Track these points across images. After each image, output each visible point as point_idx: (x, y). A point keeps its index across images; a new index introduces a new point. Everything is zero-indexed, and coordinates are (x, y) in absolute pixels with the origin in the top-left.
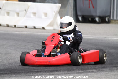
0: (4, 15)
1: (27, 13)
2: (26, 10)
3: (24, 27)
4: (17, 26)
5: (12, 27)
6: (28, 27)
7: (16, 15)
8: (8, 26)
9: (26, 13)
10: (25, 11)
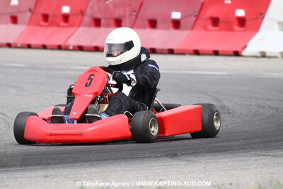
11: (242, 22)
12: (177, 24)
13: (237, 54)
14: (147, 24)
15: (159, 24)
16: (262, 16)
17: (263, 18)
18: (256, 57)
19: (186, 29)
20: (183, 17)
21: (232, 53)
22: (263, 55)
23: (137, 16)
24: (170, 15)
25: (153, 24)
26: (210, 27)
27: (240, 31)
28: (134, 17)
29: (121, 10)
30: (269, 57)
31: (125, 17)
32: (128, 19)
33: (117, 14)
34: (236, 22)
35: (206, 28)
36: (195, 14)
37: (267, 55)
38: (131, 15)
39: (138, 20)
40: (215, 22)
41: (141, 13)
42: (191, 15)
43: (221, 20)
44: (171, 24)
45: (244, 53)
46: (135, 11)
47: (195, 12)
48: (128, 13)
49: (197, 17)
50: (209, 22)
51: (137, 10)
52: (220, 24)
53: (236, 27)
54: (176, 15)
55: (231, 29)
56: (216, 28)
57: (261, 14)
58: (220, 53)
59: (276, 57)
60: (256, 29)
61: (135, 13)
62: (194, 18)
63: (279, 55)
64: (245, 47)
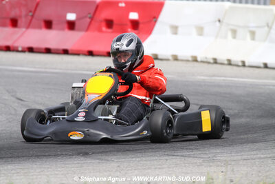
0: (226, 37)
1: (272, 31)
2: (270, 25)
3: (262, 65)
4: (247, 64)
5: (238, 66)
6: (269, 66)
7: (248, 36)
8: (230, 63)
9: (269, 32)
10: (268, 26)
11: (135, 25)
12: (71, 25)
14: (43, 24)
15: (54, 26)
16: (155, 20)
17: (155, 22)
19: (80, 30)
20: (78, 18)
22: (156, 57)
23: (33, 16)
24: (65, 16)
25: (48, 25)
26: (104, 29)
28: (30, 18)
29: (17, 10)
30: (161, 60)
31: (20, 17)
32: (23, 19)
33: (13, 14)
34: (129, 24)
35: (100, 30)
36: (89, 16)
37: (160, 57)
38: (26, 15)
39: (34, 20)
40: (109, 24)
41: (36, 13)
42: (86, 17)
43: (115, 22)
44: (66, 25)
46: (30, 11)
47: (89, 14)
48: (24, 13)
49: (92, 19)
50: (104, 24)
51: (33, 10)
52: (114, 27)
53: (129, 30)
54: (71, 17)
56: (110, 30)
57: (154, 17)
59: (168, 60)
60: (149, 32)
61: (31, 14)
62: (89, 20)
63: (170, 58)
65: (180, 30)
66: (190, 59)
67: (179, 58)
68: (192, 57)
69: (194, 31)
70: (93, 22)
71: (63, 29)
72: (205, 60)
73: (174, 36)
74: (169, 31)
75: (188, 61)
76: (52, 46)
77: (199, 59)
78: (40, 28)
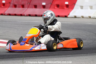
11: (67, 6)
12: (44, 7)
13: (66, 17)
14: (33, 7)
15: (37, 7)
16: (74, 4)
17: (75, 5)
18: (73, 17)
19: (47, 8)
20: (46, 4)
21: (64, 17)
22: (75, 17)
23: (30, 4)
24: (42, 4)
25: (35, 7)
26: (56, 8)
27: (66, 9)
28: (29, 4)
29: (24, 2)
31: (25, 4)
32: (26, 5)
33: (22, 3)
34: (65, 6)
35: (54, 8)
36: (50, 3)
37: (77, 17)
39: (30, 5)
40: (58, 6)
41: (31, 3)
42: (49, 4)
43: (60, 5)
44: (42, 7)
45: (68, 16)
46: (29, 2)
47: (51, 3)
48: (26, 3)
49: (51, 4)
50: (56, 6)
51: (30, 2)
52: (60, 7)
53: (65, 8)
54: (44, 4)
55: (63, 8)
57: (74, 3)
58: (60, 16)
59: (80, 18)
60: (73, 8)
61: (29, 3)
62: (50, 5)
63: (81, 17)
64: (69, 14)
65: (84, 7)
66: (88, 17)
67: (84, 17)
68: (89, 17)
69: (89, 8)
70: (52, 5)
71: (41, 8)
72: (94, 17)
73: (82, 10)
74: (80, 8)
75: (87, 18)
76: (37, 14)
77: (91, 17)
78: (33, 8)
